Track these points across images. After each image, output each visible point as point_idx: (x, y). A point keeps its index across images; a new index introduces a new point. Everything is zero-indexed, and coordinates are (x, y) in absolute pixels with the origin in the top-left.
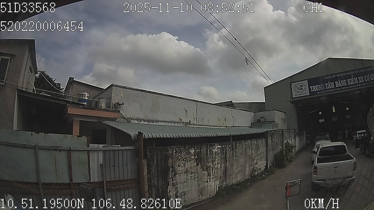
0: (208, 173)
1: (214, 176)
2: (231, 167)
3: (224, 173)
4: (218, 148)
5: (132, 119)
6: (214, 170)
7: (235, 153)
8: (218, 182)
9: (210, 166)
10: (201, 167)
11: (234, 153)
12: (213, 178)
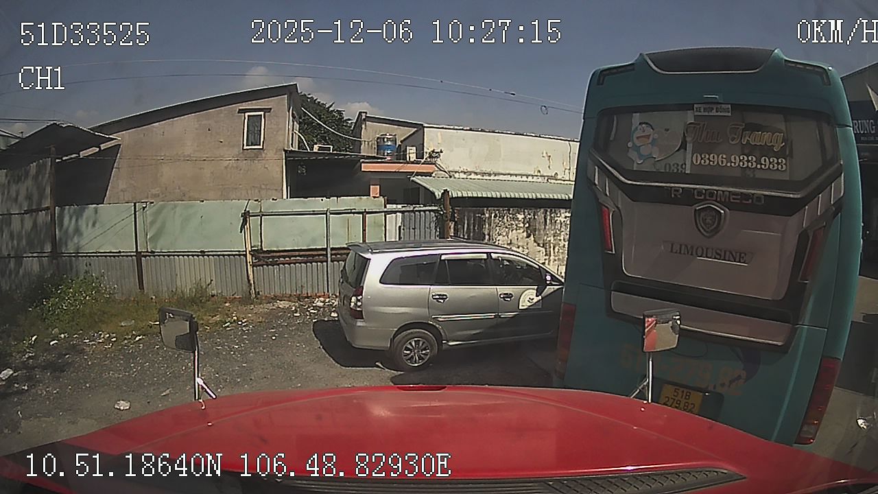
0: (546, 251)
1: (556, 258)
4: (566, 217)
5: (456, 172)
6: (558, 249)
9: (550, 241)
10: (534, 240)
12: (555, 260)
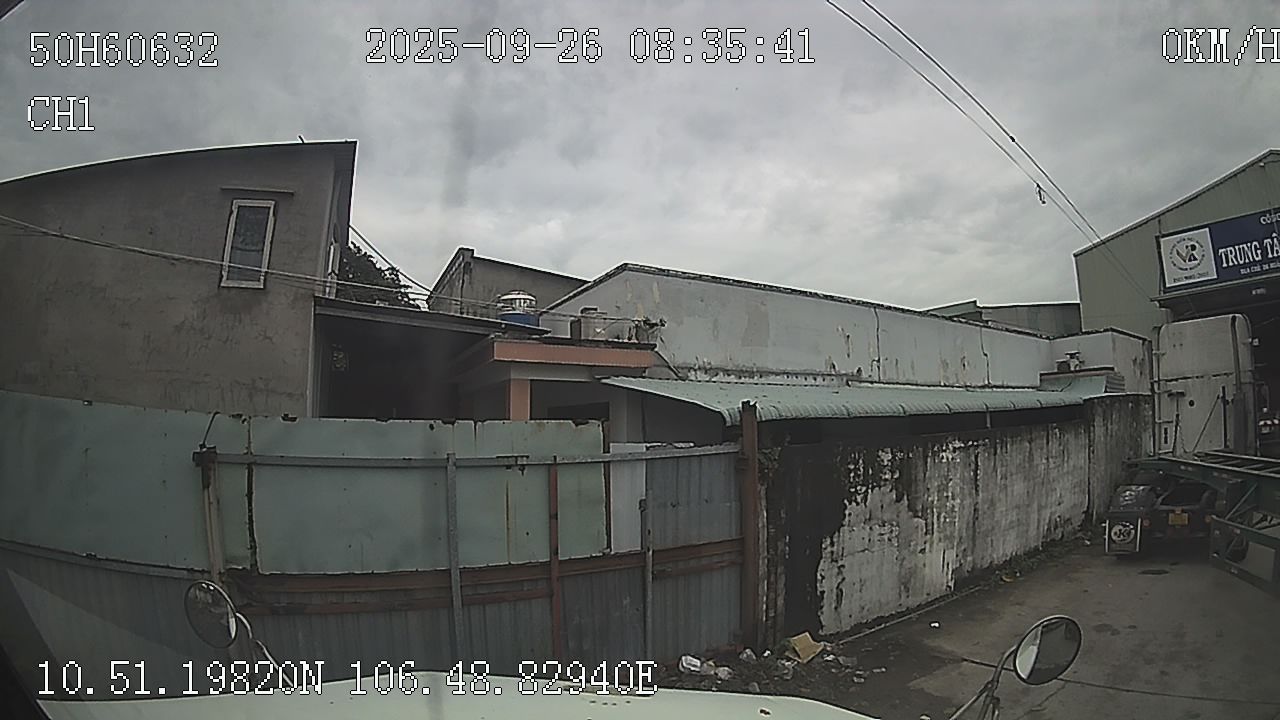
0: (926, 524)
1: (942, 535)
2: (988, 508)
3: (971, 525)
4: (954, 451)
5: (690, 369)
6: (945, 518)
7: (1002, 466)
8: (951, 555)
9: (933, 502)
10: (909, 506)
11: (998, 464)
12: (940, 542)
